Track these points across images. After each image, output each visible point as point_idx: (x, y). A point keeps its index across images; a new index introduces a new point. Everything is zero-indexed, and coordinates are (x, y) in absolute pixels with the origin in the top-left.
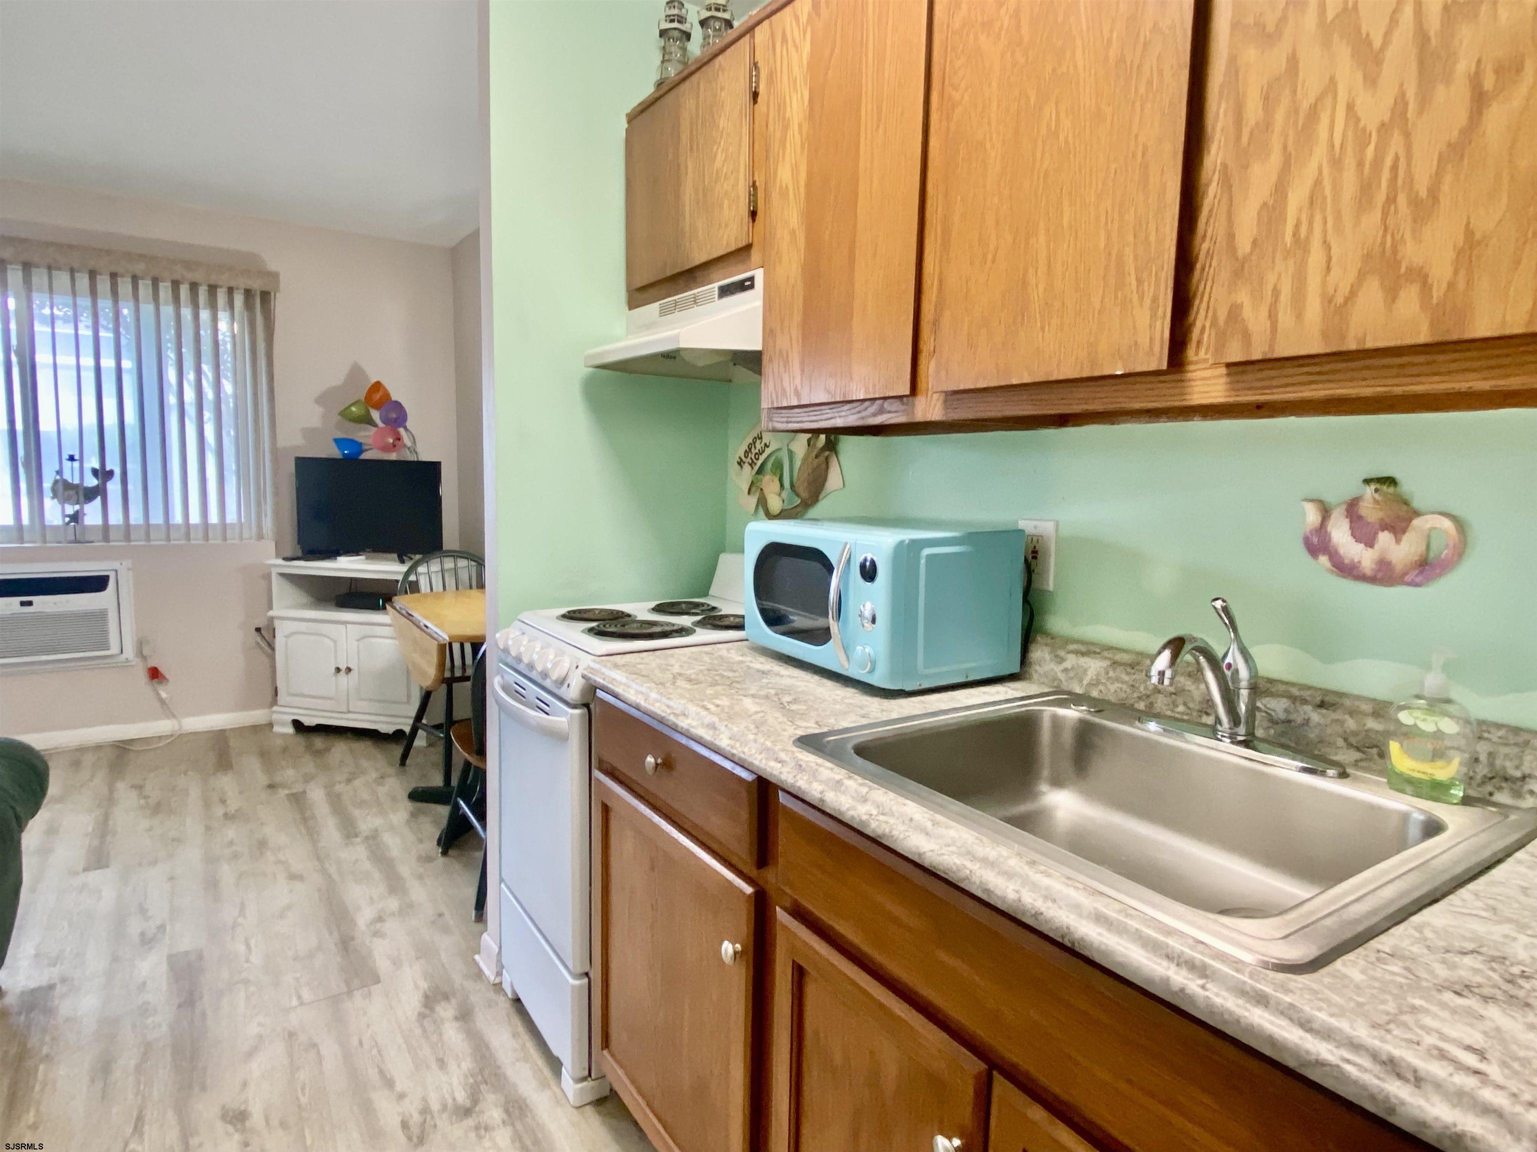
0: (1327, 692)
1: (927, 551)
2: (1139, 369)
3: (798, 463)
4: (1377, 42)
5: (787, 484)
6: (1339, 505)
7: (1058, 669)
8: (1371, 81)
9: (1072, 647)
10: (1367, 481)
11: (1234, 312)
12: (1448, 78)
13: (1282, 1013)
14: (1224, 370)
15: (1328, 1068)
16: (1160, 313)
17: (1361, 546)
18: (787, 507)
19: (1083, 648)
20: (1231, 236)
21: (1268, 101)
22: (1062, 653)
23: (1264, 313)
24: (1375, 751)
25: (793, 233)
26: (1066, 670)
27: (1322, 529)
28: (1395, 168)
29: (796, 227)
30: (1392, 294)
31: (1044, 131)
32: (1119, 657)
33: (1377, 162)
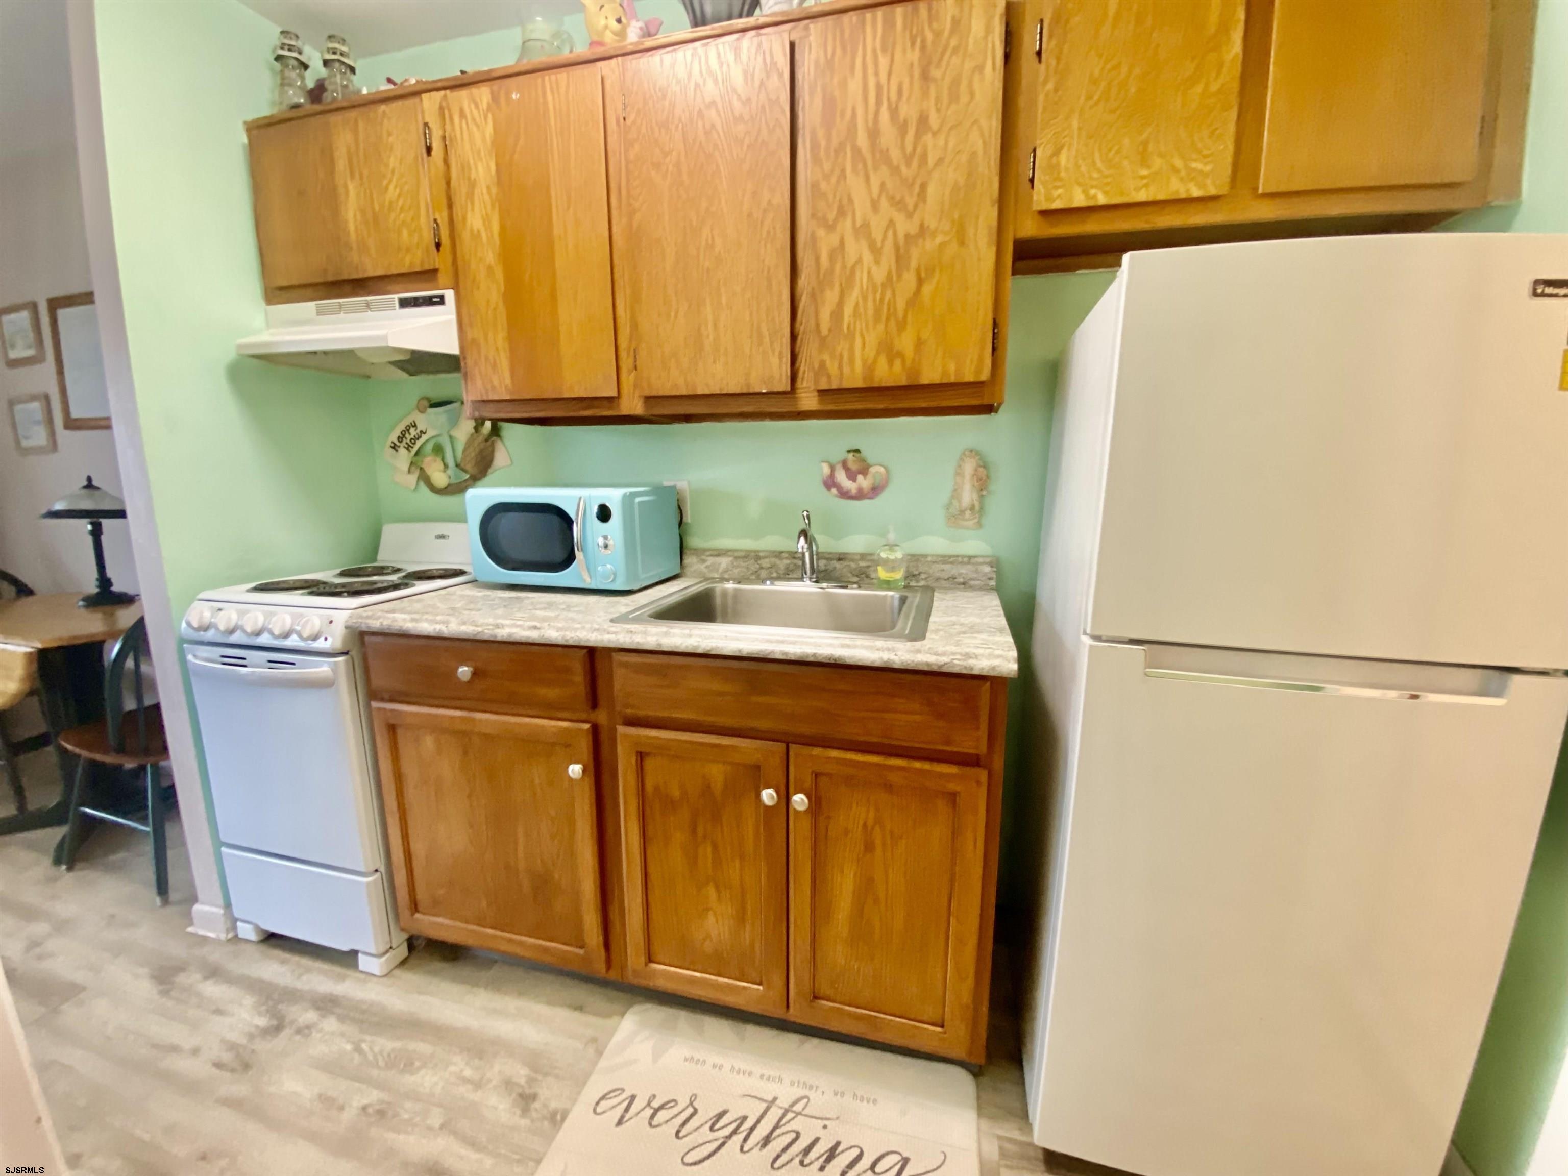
0: (840, 554)
1: (638, 500)
2: (775, 390)
3: (460, 448)
4: (879, 244)
5: (451, 463)
6: (838, 463)
7: (702, 567)
8: (877, 262)
9: (708, 553)
10: (849, 451)
11: (822, 364)
12: (908, 269)
13: (927, 653)
14: (816, 394)
15: (948, 665)
16: (784, 360)
17: (851, 482)
18: (453, 481)
19: (715, 553)
20: (818, 325)
21: (832, 258)
22: (703, 557)
23: (836, 365)
24: (863, 576)
25: (490, 269)
26: (707, 567)
27: (832, 475)
28: (889, 305)
29: (492, 263)
30: (891, 363)
31: (703, 243)
32: (736, 554)
33: (882, 300)
